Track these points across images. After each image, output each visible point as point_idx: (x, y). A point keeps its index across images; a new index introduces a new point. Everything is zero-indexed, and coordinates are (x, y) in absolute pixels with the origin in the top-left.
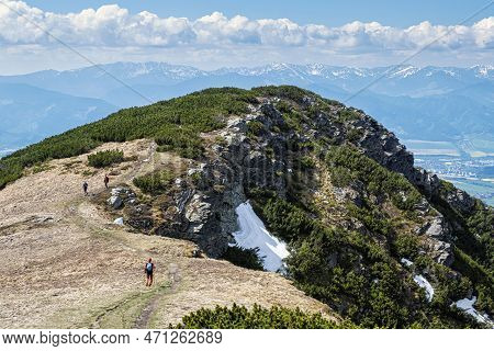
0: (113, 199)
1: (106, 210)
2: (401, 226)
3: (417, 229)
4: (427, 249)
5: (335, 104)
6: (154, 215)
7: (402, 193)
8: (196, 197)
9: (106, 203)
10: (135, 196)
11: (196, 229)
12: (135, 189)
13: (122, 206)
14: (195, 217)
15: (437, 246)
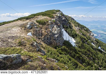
0: (28, 26)
1: (25, 29)
2: (86, 34)
3: (89, 34)
4: (92, 38)
5: (68, 16)
6: (43, 31)
7: (85, 28)
8: (55, 26)
9: (25, 27)
10: (37, 25)
11: (56, 36)
12: (36, 23)
13: (32, 28)
14: (56, 32)
15: (93, 37)
